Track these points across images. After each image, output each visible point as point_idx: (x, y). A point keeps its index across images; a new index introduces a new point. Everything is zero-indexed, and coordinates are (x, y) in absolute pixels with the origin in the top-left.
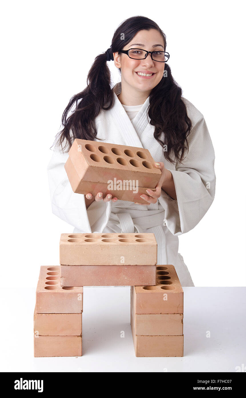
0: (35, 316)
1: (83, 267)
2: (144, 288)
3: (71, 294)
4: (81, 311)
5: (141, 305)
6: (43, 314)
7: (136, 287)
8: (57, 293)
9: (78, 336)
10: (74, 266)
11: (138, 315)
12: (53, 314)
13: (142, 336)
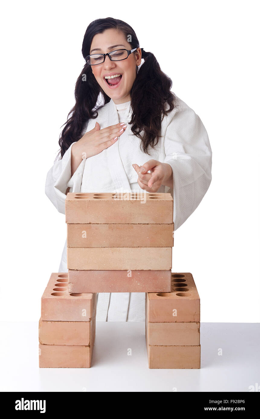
0: (40, 324)
1: (93, 271)
2: (158, 295)
3: (78, 300)
4: (89, 320)
5: (155, 312)
6: (49, 322)
7: (149, 293)
8: (64, 299)
9: (86, 346)
10: (82, 271)
11: (151, 323)
12: (59, 322)
13: (155, 346)
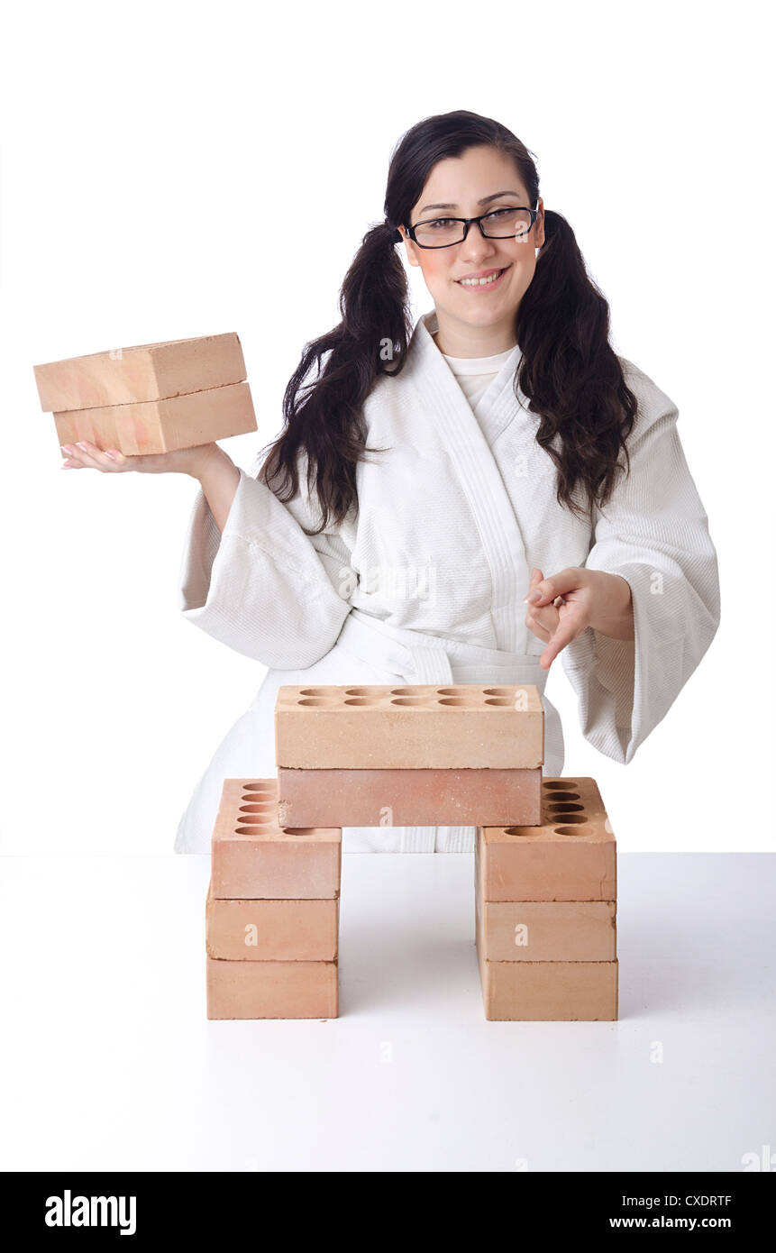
0: (211, 906)
1: (340, 773)
2: (509, 832)
3: (306, 845)
4: (335, 894)
5: (500, 877)
6: (232, 901)
7: (486, 829)
8: (270, 842)
9: (327, 962)
10: (315, 772)
11: (491, 904)
12: (259, 901)
13: (502, 962)
